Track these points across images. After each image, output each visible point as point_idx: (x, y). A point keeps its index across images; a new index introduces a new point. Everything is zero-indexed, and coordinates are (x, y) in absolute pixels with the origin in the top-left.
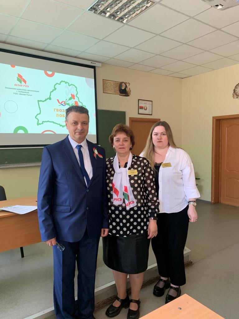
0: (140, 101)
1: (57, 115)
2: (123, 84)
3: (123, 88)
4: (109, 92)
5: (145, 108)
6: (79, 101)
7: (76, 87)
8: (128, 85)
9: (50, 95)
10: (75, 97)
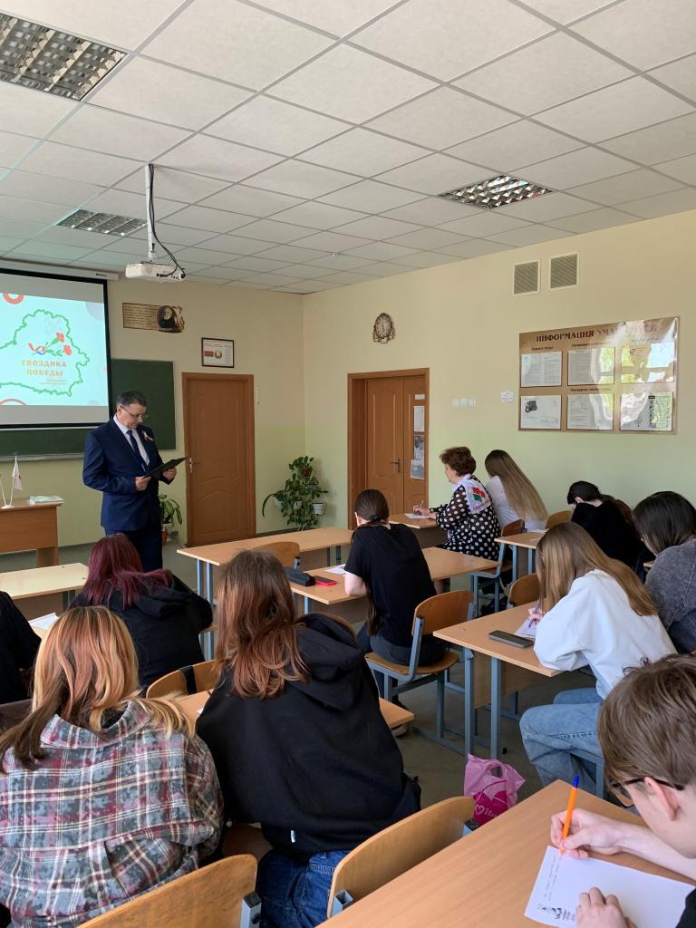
0: (205, 342)
1: (29, 372)
2: (167, 310)
3: (168, 317)
4: (136, 326)
5: (218, 354)
6: (73, 344)
7: (67, 320)
8: (177, 311)
9: (15, 336)
10: (65, 338)
